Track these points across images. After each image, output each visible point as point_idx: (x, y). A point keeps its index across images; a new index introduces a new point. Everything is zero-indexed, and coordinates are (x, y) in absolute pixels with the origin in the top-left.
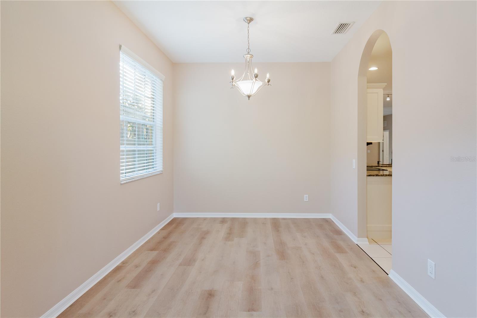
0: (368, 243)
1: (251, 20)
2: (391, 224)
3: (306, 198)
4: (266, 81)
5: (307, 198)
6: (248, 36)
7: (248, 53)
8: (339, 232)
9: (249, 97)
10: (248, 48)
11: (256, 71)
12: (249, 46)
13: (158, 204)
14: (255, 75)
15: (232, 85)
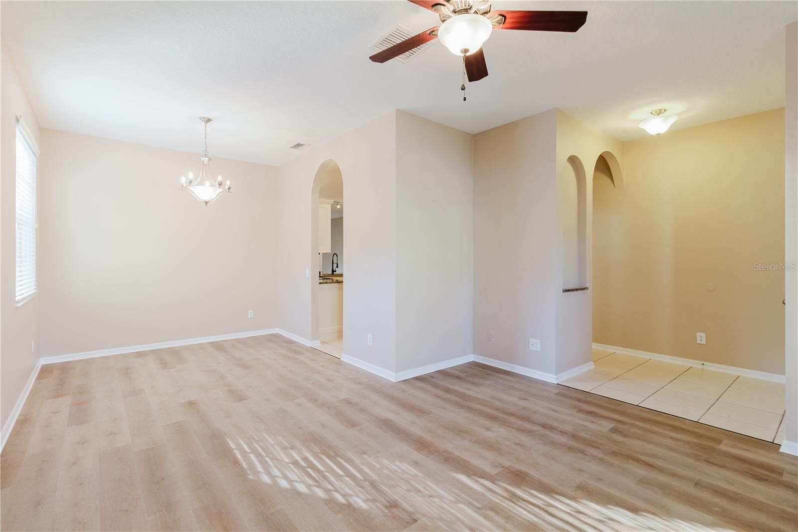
0: (320, 344)
1: (209, 120)
2: (342, 325)
3: (250, 314)
4: (227, 188)
5: (252, 314)
6: (206, 136)
7: (206, 156)
8: (291, 342)
9: (206, 203)
10: (205, 149)
11: (220, 178)
12: (206, 148)
13: (33, 342)
14: (219, 183)
15: (182, 187)
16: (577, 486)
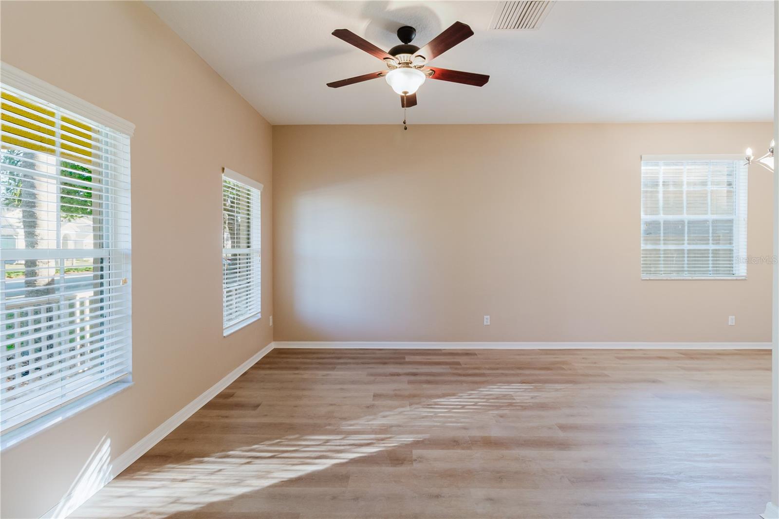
16: (349, 478)
